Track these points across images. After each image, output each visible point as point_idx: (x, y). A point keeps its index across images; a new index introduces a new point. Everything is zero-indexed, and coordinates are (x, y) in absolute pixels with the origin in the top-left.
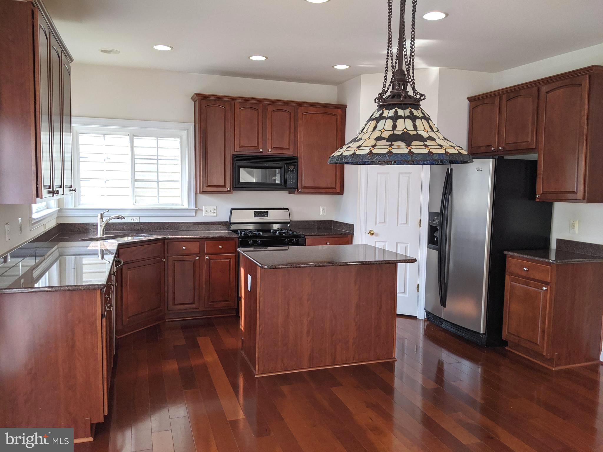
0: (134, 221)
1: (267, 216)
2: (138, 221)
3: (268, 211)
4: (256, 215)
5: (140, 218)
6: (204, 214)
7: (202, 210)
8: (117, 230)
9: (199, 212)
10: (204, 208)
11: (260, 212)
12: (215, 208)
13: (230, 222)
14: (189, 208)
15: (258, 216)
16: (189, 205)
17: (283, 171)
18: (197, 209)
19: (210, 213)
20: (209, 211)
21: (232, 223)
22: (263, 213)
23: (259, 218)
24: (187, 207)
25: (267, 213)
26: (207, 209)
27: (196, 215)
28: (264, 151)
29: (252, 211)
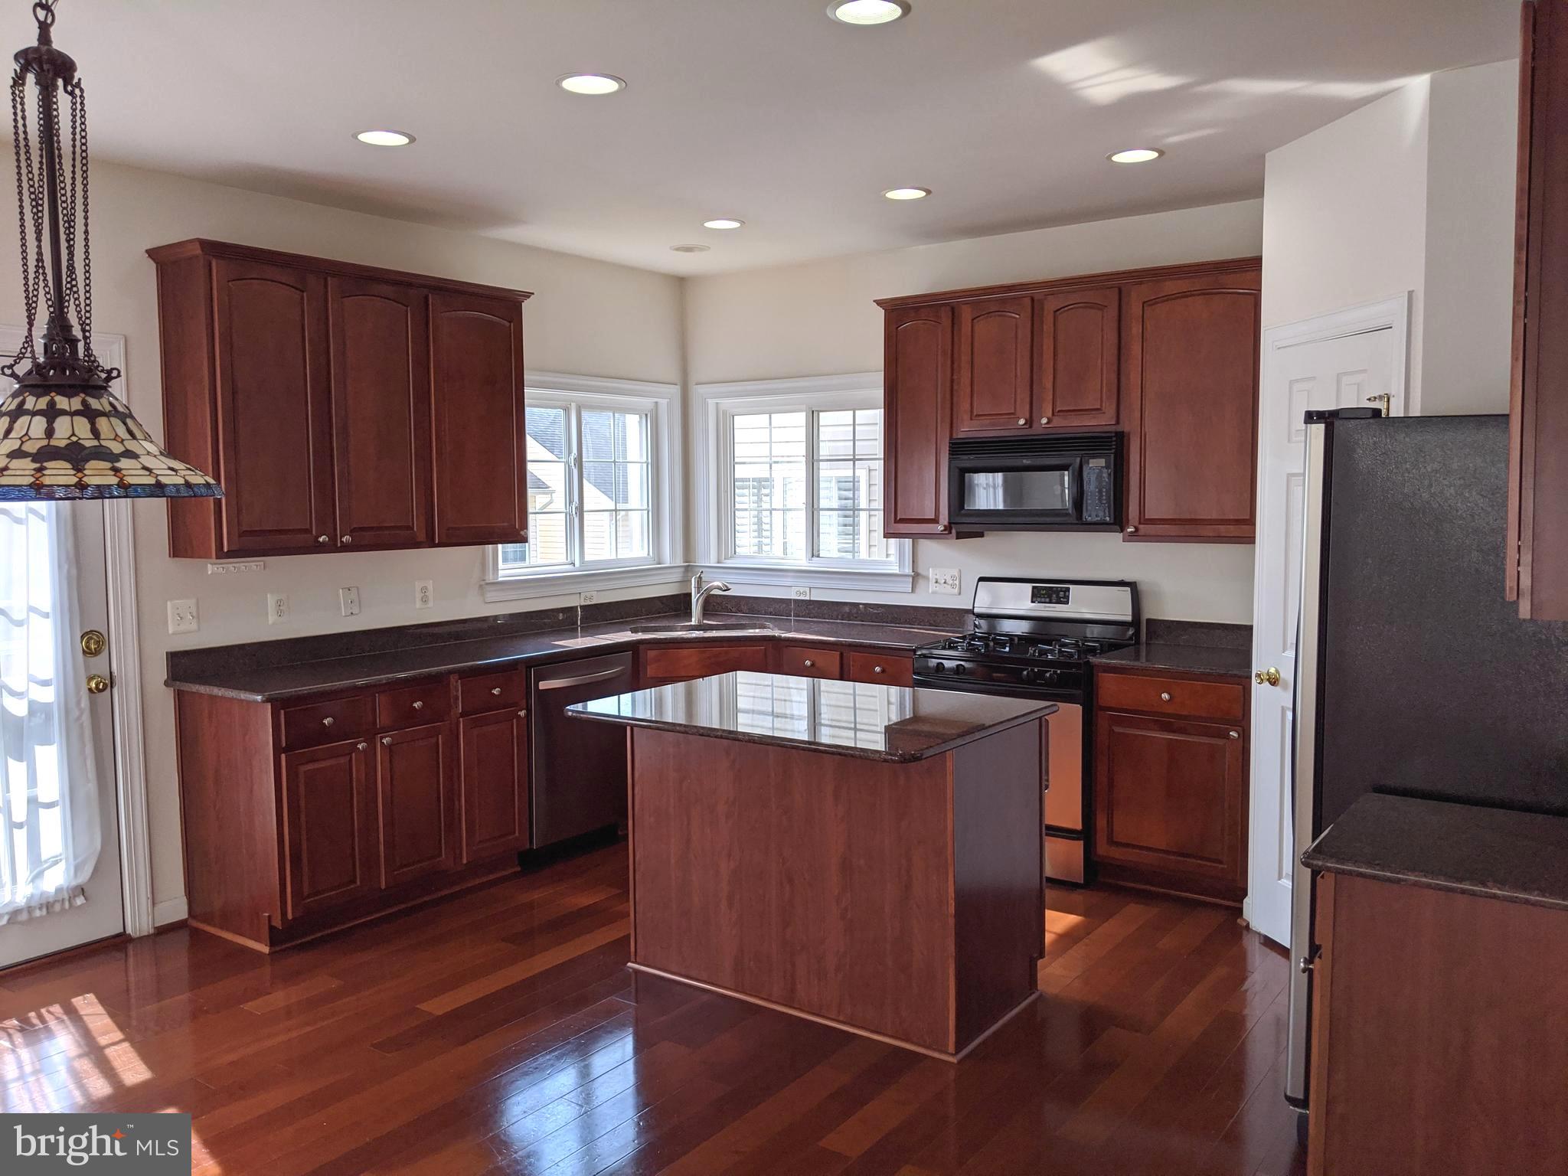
0: (802, 598)
2: (807, 598)
3: (1071, 587)
4: (1036, 596)
5: (812, 590)
6: (932, 587)
7: (927, 578)
8: (771, 614)
9: (921, 583)
10: (931, 573)
11: (1050, 590)
12: (957, 573)
13: (972, 612)
14: (897, 572)
15: (1043, 600)
16: (898, 564)
17: (1076, 474)
18: (916, 577)
19: (945, 585)
20: (944, 581)
21: (974, 614)
22: (1057, 591)
23: (1046, 607)
24: (895, 570)
25: (1067, 593)
26: (937, 577)
27: (913, 591)
28: (1030, 422)
29: (1028, 587)
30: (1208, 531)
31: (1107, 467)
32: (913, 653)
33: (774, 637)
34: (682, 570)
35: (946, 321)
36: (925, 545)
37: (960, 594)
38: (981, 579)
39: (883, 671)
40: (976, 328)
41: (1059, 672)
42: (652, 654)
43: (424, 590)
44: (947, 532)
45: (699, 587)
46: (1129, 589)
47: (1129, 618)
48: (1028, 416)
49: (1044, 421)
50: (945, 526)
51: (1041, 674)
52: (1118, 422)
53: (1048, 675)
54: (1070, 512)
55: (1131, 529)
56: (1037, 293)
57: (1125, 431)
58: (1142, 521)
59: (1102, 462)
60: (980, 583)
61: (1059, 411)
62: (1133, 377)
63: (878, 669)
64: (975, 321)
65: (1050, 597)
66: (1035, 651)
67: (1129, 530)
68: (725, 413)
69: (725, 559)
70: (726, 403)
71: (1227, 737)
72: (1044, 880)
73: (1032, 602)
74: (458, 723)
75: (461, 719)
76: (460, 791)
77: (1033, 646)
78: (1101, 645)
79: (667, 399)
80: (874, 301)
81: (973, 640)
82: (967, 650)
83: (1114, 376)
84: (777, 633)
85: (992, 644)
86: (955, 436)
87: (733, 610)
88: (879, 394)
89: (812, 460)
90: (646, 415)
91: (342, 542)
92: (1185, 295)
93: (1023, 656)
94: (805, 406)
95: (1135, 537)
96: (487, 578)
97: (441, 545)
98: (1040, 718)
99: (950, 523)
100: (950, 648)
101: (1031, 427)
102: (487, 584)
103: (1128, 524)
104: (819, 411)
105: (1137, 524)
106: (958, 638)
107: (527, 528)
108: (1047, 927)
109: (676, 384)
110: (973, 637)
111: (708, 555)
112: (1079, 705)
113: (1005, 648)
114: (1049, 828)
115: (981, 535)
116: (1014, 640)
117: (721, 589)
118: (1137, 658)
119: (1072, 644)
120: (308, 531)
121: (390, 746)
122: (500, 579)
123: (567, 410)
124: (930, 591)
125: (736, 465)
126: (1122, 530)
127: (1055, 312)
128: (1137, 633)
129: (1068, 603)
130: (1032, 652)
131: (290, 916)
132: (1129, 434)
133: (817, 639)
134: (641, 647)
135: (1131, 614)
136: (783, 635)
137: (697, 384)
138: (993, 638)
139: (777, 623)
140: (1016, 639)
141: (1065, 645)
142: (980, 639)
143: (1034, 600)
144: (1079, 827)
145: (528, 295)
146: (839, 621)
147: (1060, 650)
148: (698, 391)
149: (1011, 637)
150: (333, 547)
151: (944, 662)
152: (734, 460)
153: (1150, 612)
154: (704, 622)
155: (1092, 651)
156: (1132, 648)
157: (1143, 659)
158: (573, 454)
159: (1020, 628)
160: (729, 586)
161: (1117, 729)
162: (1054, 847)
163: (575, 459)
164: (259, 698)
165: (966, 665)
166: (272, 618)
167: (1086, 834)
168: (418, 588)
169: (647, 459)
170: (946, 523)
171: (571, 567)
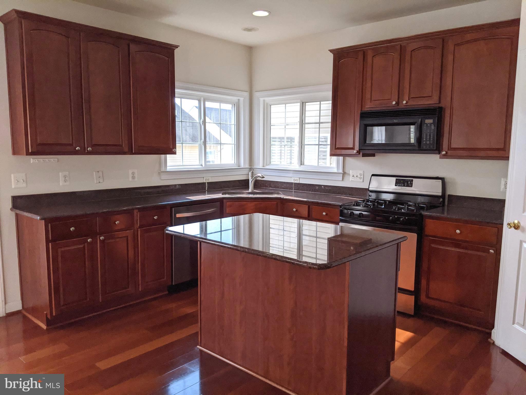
0: (296, 182)
1: (412, 186)
2: (298, 182)
3: (414, 179)
4: (398, 183)
5: (300, 179)
6: (351, 178)
7: (349, 174)
8: (283, 188)
9: (346, 177)
10: (351, 172)
11: (404, 181)
12: (362, 173)
13: (368, 190)
14: (336, 172)
15: (401, 185)
16: (337, 168)
17: (419, 127)
18: (344, 174)
19: (357, 178)
20: (356, 176)
21: (369, 190)
22: (407, 181)
23: (401, 188)
24: (335, 170)
25: (412, 182)
26: (353, 174)
27: (343, 180)
28: (397, 103)
29: (394, 179)
30: (482, 154)
31: (434, 123)
32: (339, 207)
33: (281, 198)
34: (248, 169)
35: (361, 57)
36: (348, 159)
37: (363, 182)
38: (373, 175)
39: (327, 214)
40: (374, 61)
41: (407, 218)
42: (228, 203)
43: (133, 173)
44: (358, 154)
45: (252, 177)
46: (440, 181)
47: (440, 194)
48: (397, 101)
49: (405, 102)
50: (357, 151)
51: (398, 219)
52: (440, 102)
53: (402, 219)
54: (415, 144)
55: (444, 153)
56: (404, 43)
57: (443, 106)
58: (450, 148)
59: (431, 121)
60: (372, 177)
61: (412, 98)
62: (448, 81)
63: (324, 213)
64: (374, 58)
65: (404, 183)
66: (396, 208)
67: (443, 153)
68: (267, 104)
69: (266, 165)
70: (268, 99)
71: (489, 252)
72: (396, 312)
73: (396, 186)
74: (138, 231)
75: (139, 229)
76: (138, 260)
77: (395, 205)
78: (427, 206)
79: (243, 98)
80: (329, 50)
81: (368, 202)
82: (365, 207)
83: (438, 81)
84: (282, 196)
85: (376, 204)
86: (363, 110)
87: (268, 186)
88: (330, 94)
89: (302, 123)
90: (234, 104)
91: (87, 150)
92: (476, 40)
93: (390, 210)
94: (299, 100)
95: (446, 156)
96: (162, 169)
97: (135, 154)
98: (398, 244)
99: (359, 150)
100: (357, 205)
101: (398, 105)
102: (161, 172)
103: (442, 150)
104: (306, 102)
105: (447, 150)
106: (361, 201)
107: (176, 148)
108: (396, 339)
109: (247, 92)
110: (368, 201)
111: (259, 163)
112: (416, 234)
113: (382, 206)
114: (400, 289)
115: (373, 155)
116: (386, 203)
117: (260, 177)
118: (443, 213)
119: (414, 205)
120: (72, 145)
121: (103, 241)
122: (168, 170)
123: (200, 101)
124: (350, 180)
125: (271, 126)
126: (439, 153)
127: (411, 51)
128: (444, 201)
129: (412, 187)
130: (394, 208)
131: (54, 314)
132: (445, 109)
133: (298, 200)
134: (224, 200)
135: (441, 192)
136: (285, 197)
137: (256, 92)
138: (377, 202)
139: (284, 192)
140: (387, 202)
141: (410, 206)
142: (371, 202)
143: (396, 185)
144: (412, 289)
145: (177, 47)
146: (311, 192)
147: (408, 208)
148: (256, 95)
149: (385, 201)
150: (83, 152)
151: (354, 211)
152: (270, 124)
153: (450, 191)
154: (254, 191)
155: (422, 208)
156: (441, 208)
157: (446, 214)
158: (202, 119)
159: (389, 197)
160: (264, 176)
161: (433, 245)
162: (401, 297)
163: (203, 121)
164: (39, 218)
165: (364, 213)
166: (61, 183)
167: (416, 293)
168: (130, 172)
169: (235, 123)
170: (358, 150)
171: (201, 166)
